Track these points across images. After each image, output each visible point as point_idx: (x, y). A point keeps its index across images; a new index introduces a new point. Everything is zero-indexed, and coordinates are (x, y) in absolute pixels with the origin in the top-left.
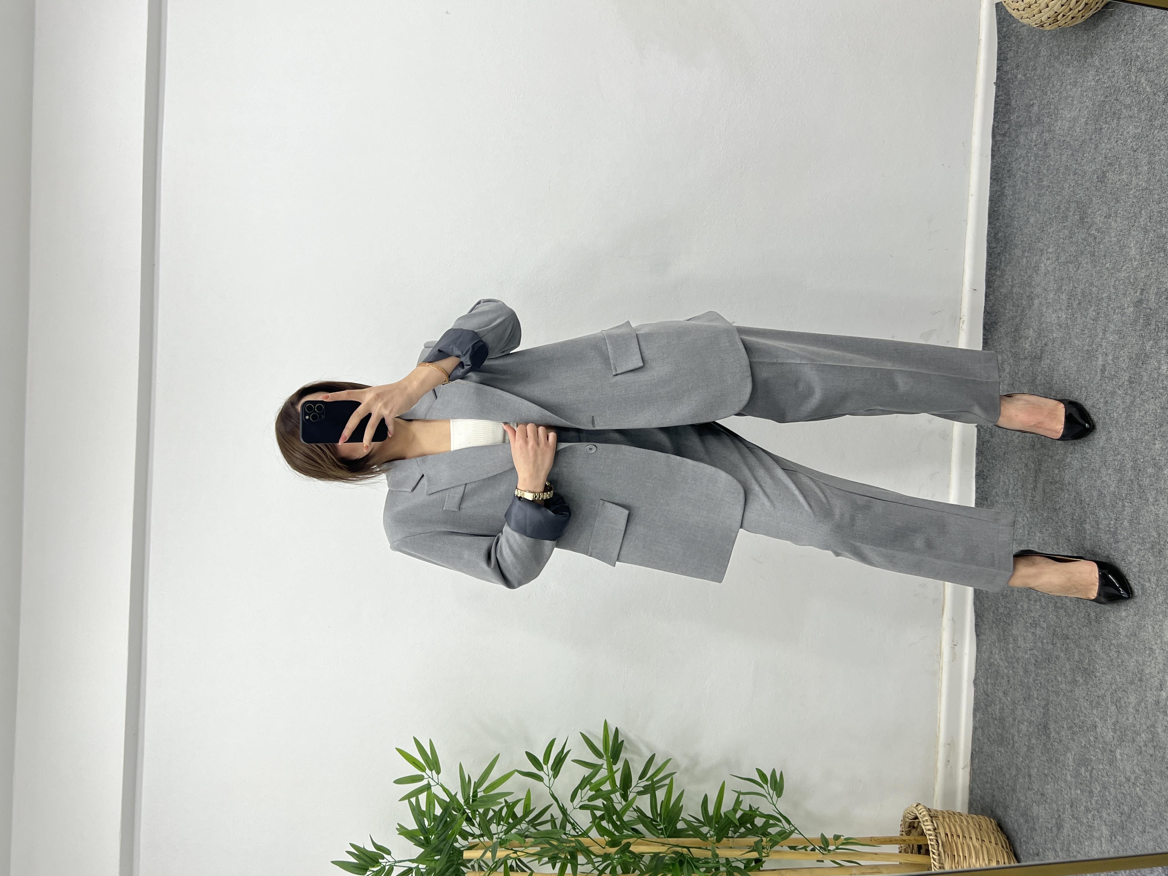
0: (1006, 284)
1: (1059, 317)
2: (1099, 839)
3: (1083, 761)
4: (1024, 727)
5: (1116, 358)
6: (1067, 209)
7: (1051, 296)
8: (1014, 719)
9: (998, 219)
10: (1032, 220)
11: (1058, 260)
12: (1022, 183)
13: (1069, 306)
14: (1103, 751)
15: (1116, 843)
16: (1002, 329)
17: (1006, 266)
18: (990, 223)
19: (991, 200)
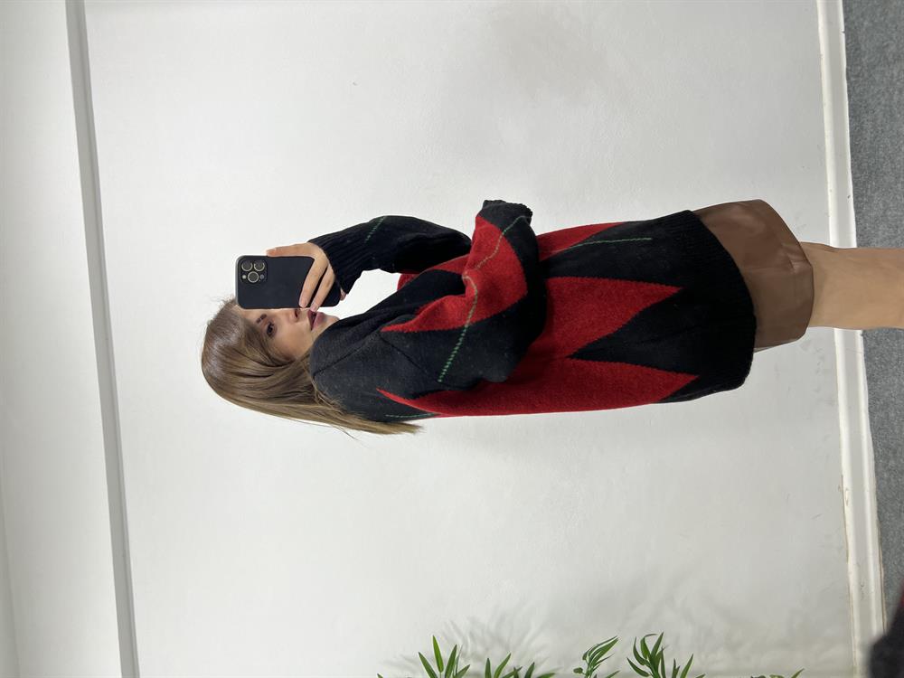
9: (860, 152)
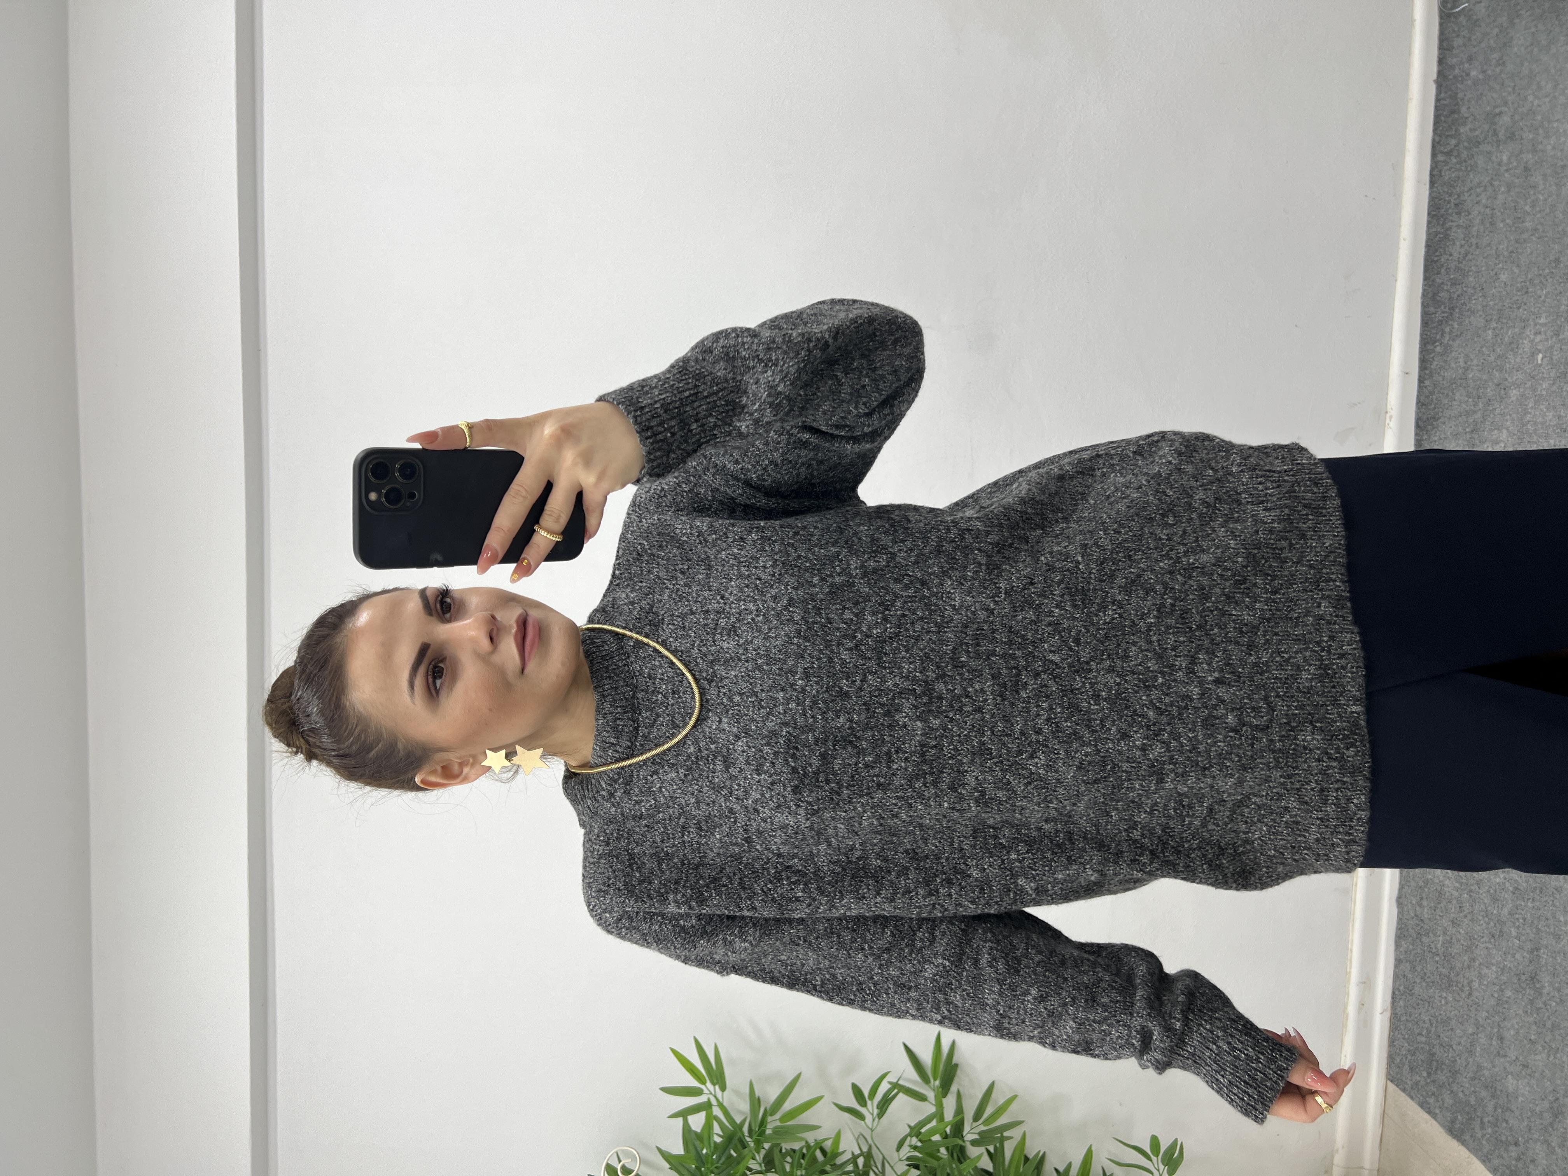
0: (1453, 365)
4: (1490, 973)
8: (1473, 960)
9: (1438, 273)
10: (1503, 277)
12: (1482, 222)
17: (1453, 340)
18: (1426, 279)
19: (1428, 246)
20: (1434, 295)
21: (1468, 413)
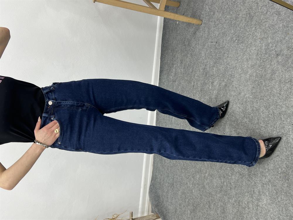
0: (166, 60)
1: (181, 71)
2: (187, 214)
3: (183, 193)
4: (167, 185)
5: (197, 84)
6: (185, 41)
7: (179, 64)
8: (164, 182)
10: (174, 42)
11: (181, 54)
12: (171, 31)
13: (184, 68)
14: (189, 190)
15: (192, 215)
16: (165, 72)
17: (166, 55)
18: (162, 42)
19: (163, 35)
20: (163, 45)
21: (167, 70)
